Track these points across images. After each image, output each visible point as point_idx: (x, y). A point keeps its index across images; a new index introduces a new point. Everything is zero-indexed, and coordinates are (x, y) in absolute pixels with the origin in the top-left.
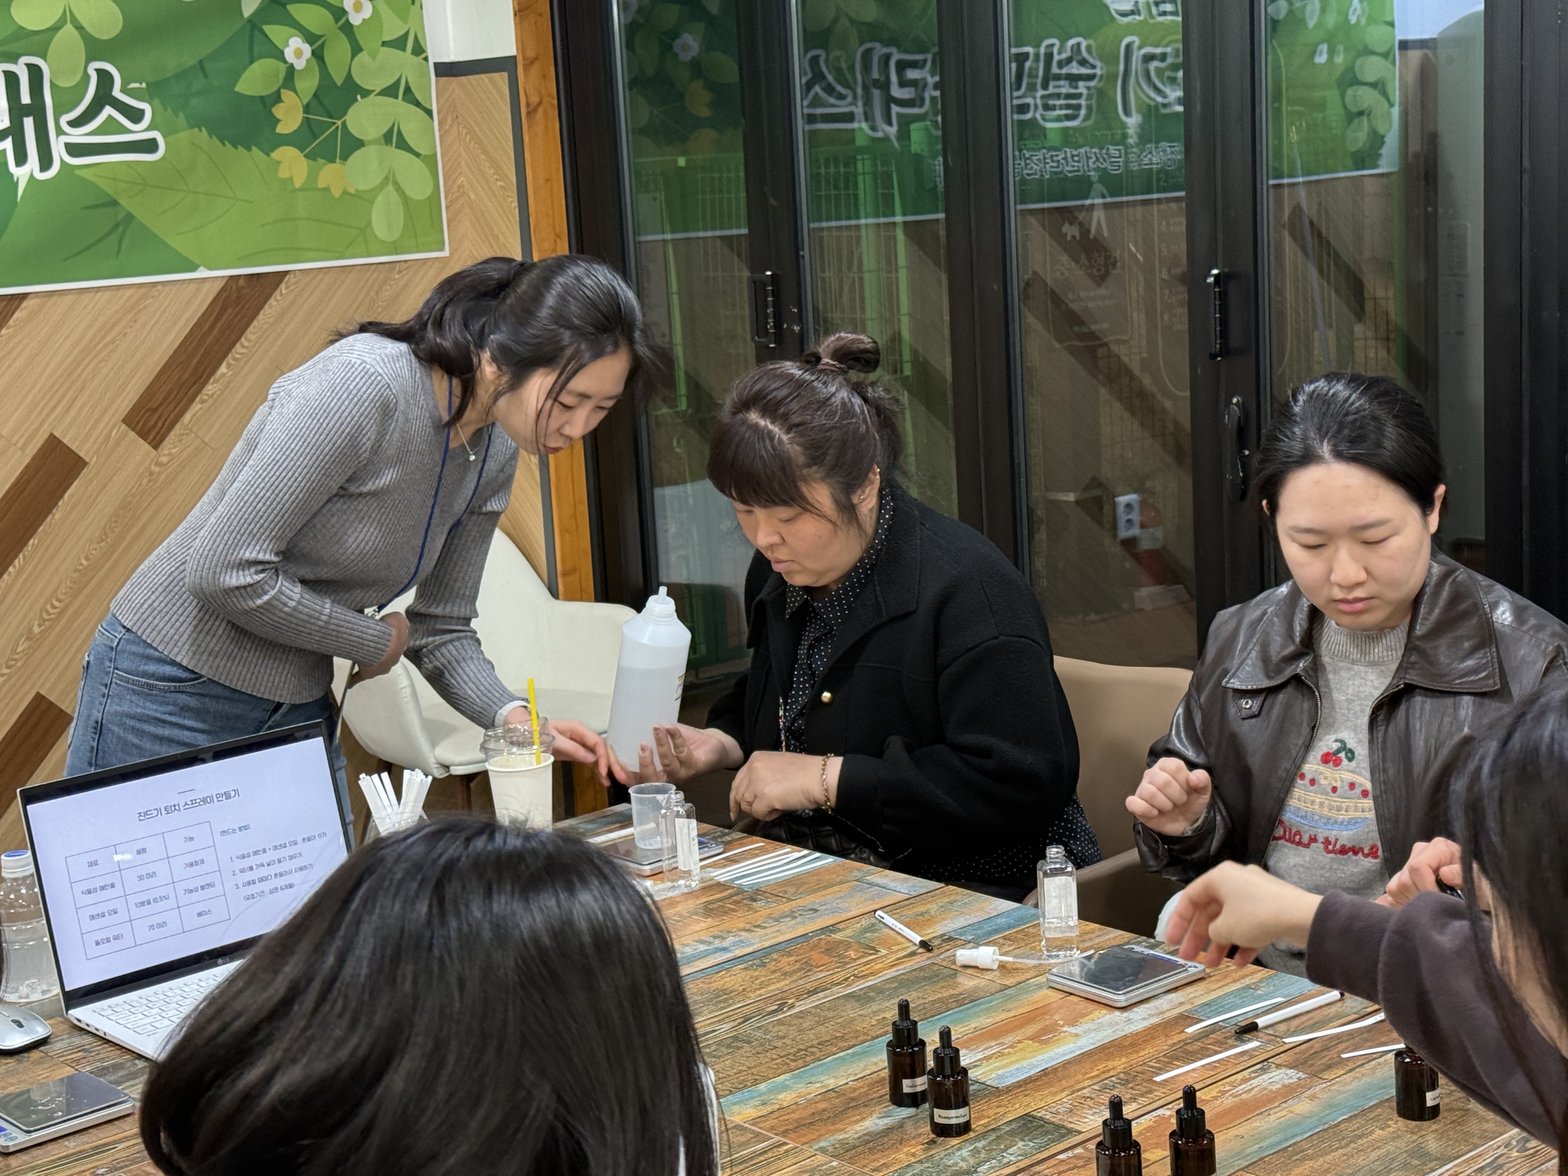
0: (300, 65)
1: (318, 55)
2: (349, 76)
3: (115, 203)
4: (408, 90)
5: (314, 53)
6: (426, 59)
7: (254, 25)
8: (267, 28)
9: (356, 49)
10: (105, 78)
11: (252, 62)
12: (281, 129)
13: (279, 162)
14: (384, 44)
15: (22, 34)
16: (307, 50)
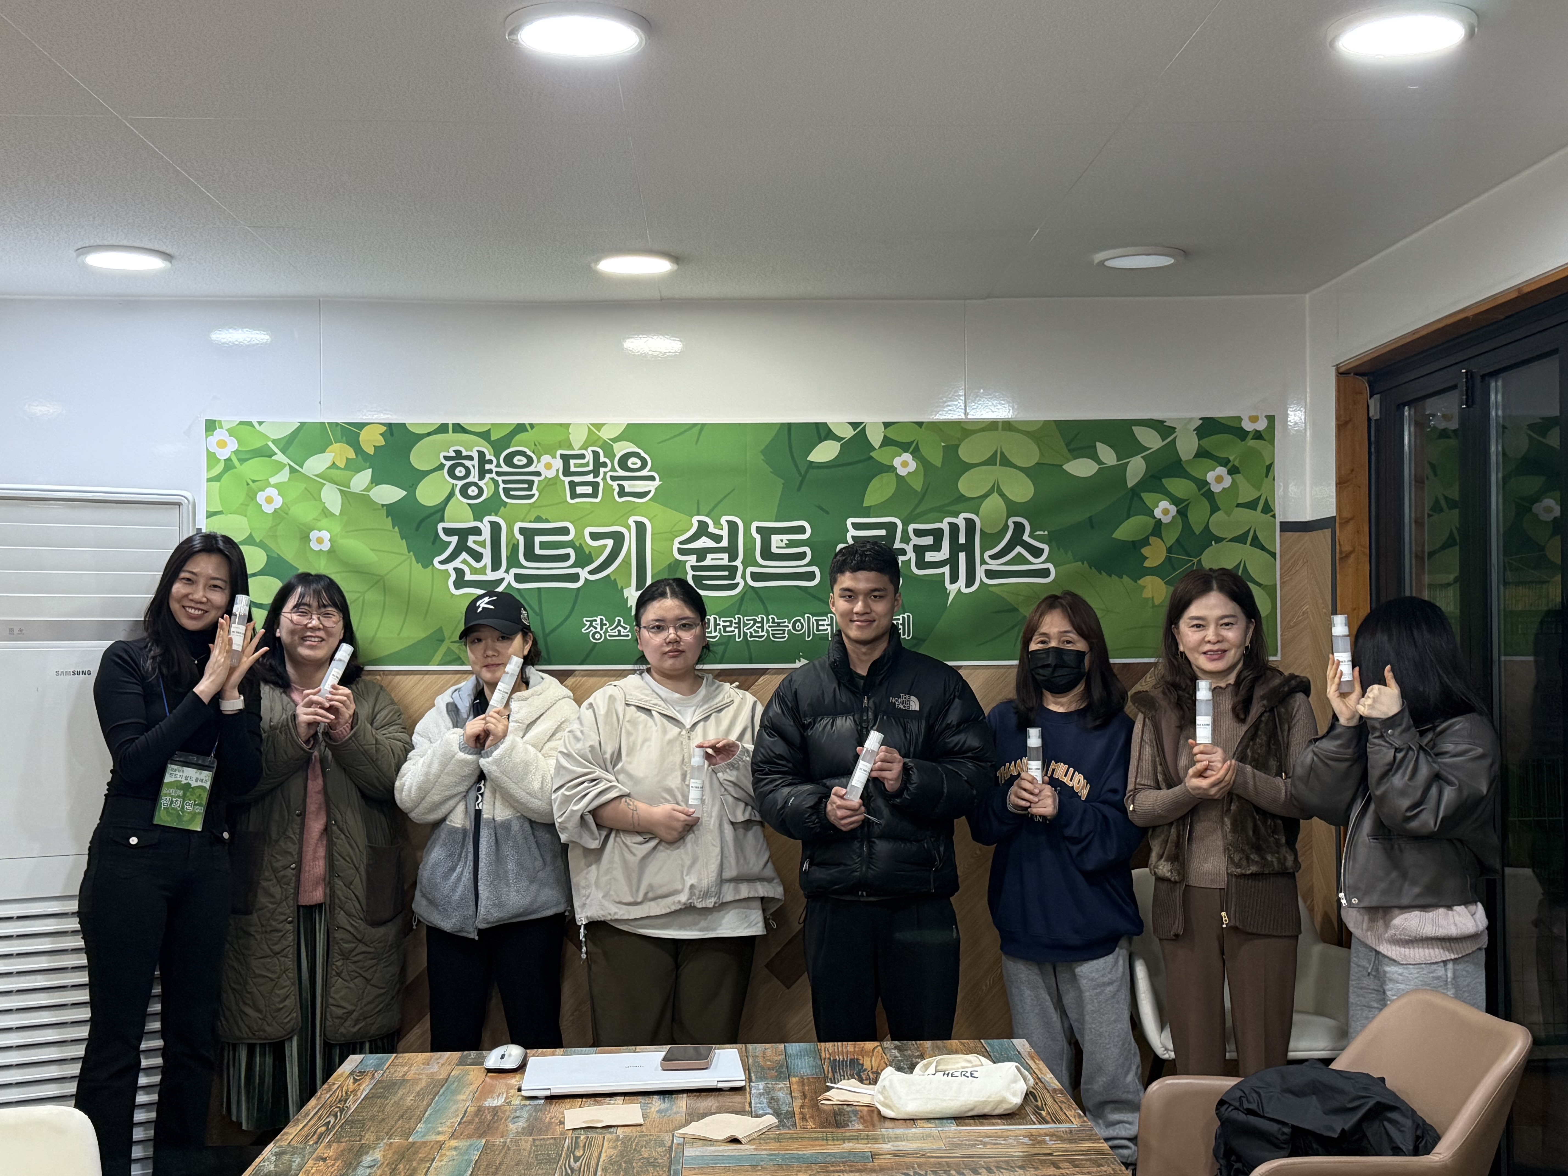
0: (1166, 520)
1: (1182, 513)
2: (1207, 526)
3: (1015, 610)
4: (1255, 538)
5: (1178, 511)
6: (1274, 516)
7: (1135, 493)
8: (1144, 495)
9: (1215, 509)
10: (1020, 528)
11: (1128, 517)
12: (1147, 564)
13: (1145, 587)
14: (1238, 505)
15: (962, 498)
16: (1173, 509)
